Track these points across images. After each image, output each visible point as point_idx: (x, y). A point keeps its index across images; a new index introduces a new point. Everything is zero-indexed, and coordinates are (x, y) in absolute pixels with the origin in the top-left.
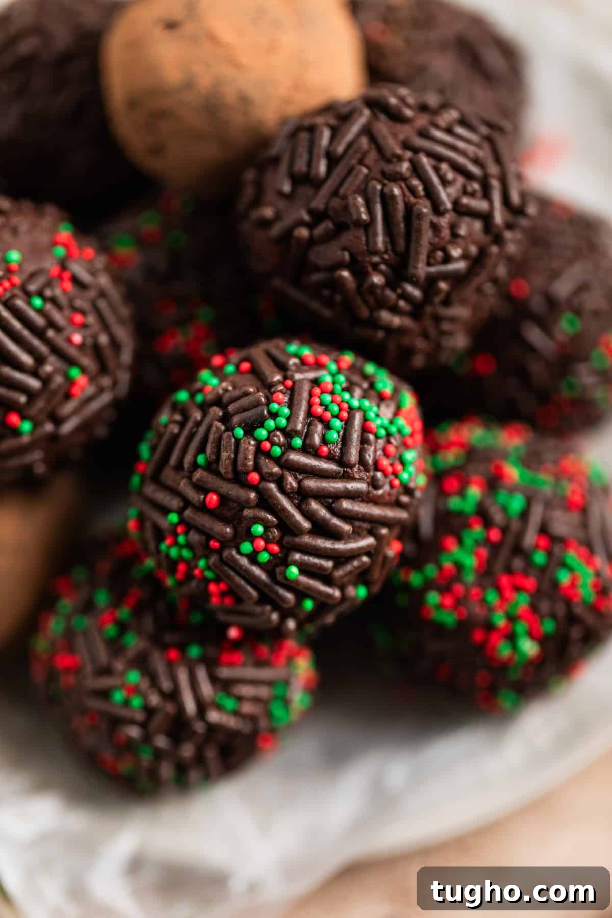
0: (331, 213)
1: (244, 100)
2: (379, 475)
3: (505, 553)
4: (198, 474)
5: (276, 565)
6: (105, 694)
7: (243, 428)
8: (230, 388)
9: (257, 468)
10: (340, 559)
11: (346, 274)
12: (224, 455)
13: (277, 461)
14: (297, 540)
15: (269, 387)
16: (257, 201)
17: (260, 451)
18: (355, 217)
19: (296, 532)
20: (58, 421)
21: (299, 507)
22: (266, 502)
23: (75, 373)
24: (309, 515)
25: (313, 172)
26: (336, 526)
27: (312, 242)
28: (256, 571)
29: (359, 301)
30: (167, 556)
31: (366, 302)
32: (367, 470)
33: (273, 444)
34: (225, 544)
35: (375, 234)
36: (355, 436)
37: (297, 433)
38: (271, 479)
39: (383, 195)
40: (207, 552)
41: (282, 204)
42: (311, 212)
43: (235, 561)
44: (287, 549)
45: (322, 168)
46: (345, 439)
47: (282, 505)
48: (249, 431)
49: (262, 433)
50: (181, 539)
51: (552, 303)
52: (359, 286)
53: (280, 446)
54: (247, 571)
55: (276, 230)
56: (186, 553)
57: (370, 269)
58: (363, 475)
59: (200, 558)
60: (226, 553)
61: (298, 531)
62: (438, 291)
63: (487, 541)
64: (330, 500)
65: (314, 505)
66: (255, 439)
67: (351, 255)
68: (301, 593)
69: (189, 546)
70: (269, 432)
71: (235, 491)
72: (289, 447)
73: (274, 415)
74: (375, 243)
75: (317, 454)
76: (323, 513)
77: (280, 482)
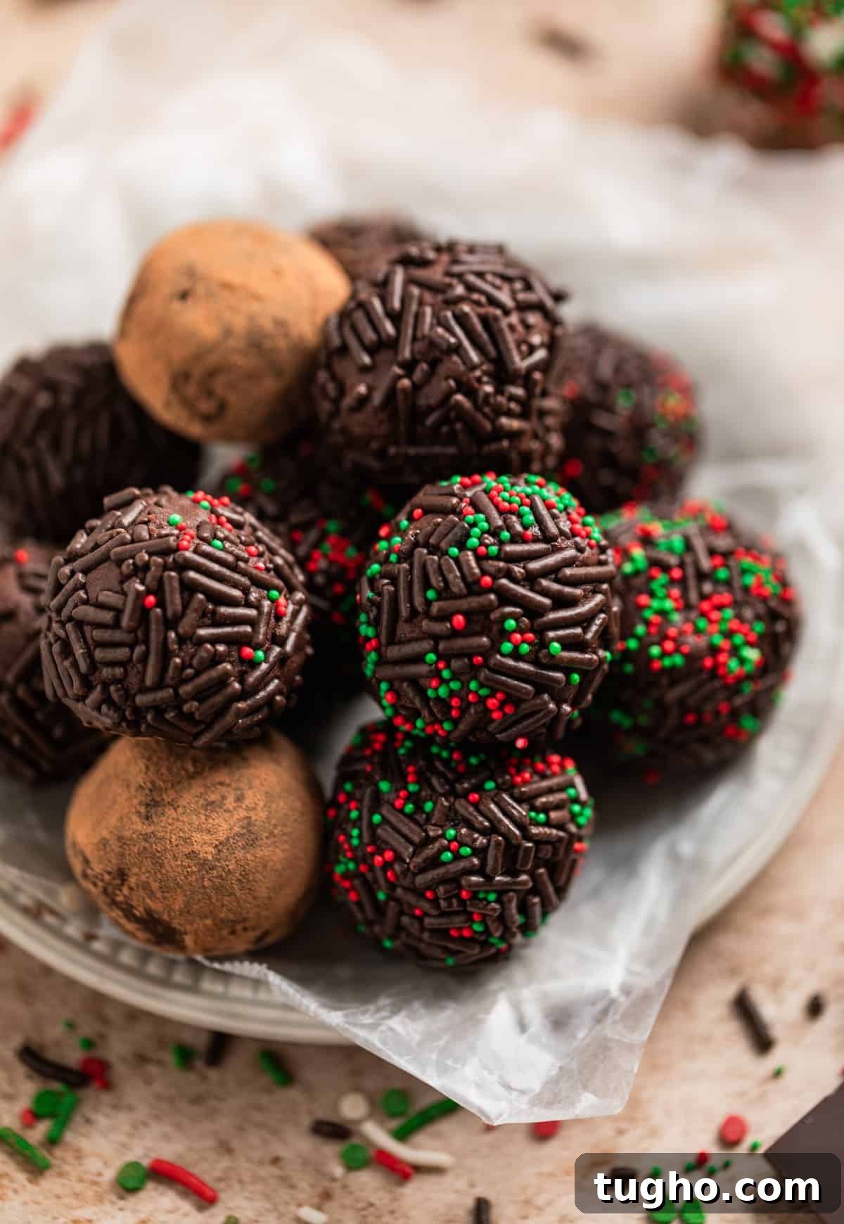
0: (418, 357)
1: (280, 323)
2: (578, 539)
3: (692, 583)
4: (435, 608)
5: (537, 652)
6: (435, 862)
7: (455, 546)
8: (418, 531)
9: (484, 572)
10: (585, 621)
11: (459, 397)
12: (450, 577)
13: (497, 558)
14: (545, 619)
15: (454, 510)
16: (342, 390)
17: (479, 558)
18: (444, 346)
19: (541, 611)
20: (280, 641)
21: (532, 590)
22: (506, 598)
23: (274, 594)
24: (545, 592)
25: (384, 335)
26: (569, 593)
27: (416, 387)
28: (524, 666)
29: (479, 417)
30: (438, 698)
31: (485, 415)
32: (568, 539)
33: (487, 546)
34: (487, 653)
35: (467, 353)
36: (544, 512)
37: (500, 528)
38: (501, 575)
39: (456, 317)
40: (473, 671)
41: (369, 378)
42: (401, 366)
43: (502, 665)
44: (540, 631)
45: (389, 328)
46: (539, 520)
47: (521, 593)
48: (462, 546)
49: (474, 542)
50: (446, 674)
51: (603, 387)
52: (475, 403)
53: (493, 544)
54: (516, 669)
55: (377, 399)
56: (455, 685)
57: (476, 384)
58: (569, 543)
59: (469, 682)
60: (492, 662)
61: (541, 610)
62: (535, 383)
63: (673, 581)
64: (553, 572)
65: (545, 583)
66: (469, 550)
67: (456, 380)
68: (568, 669)
69: (455, 676)
70: (479, 539)
71: (474, 602)
72: (501, 543)
73: (474, 525)
74: (470, 359)
75: (524, 540)
76: (556, 587)
77: (509, 575)
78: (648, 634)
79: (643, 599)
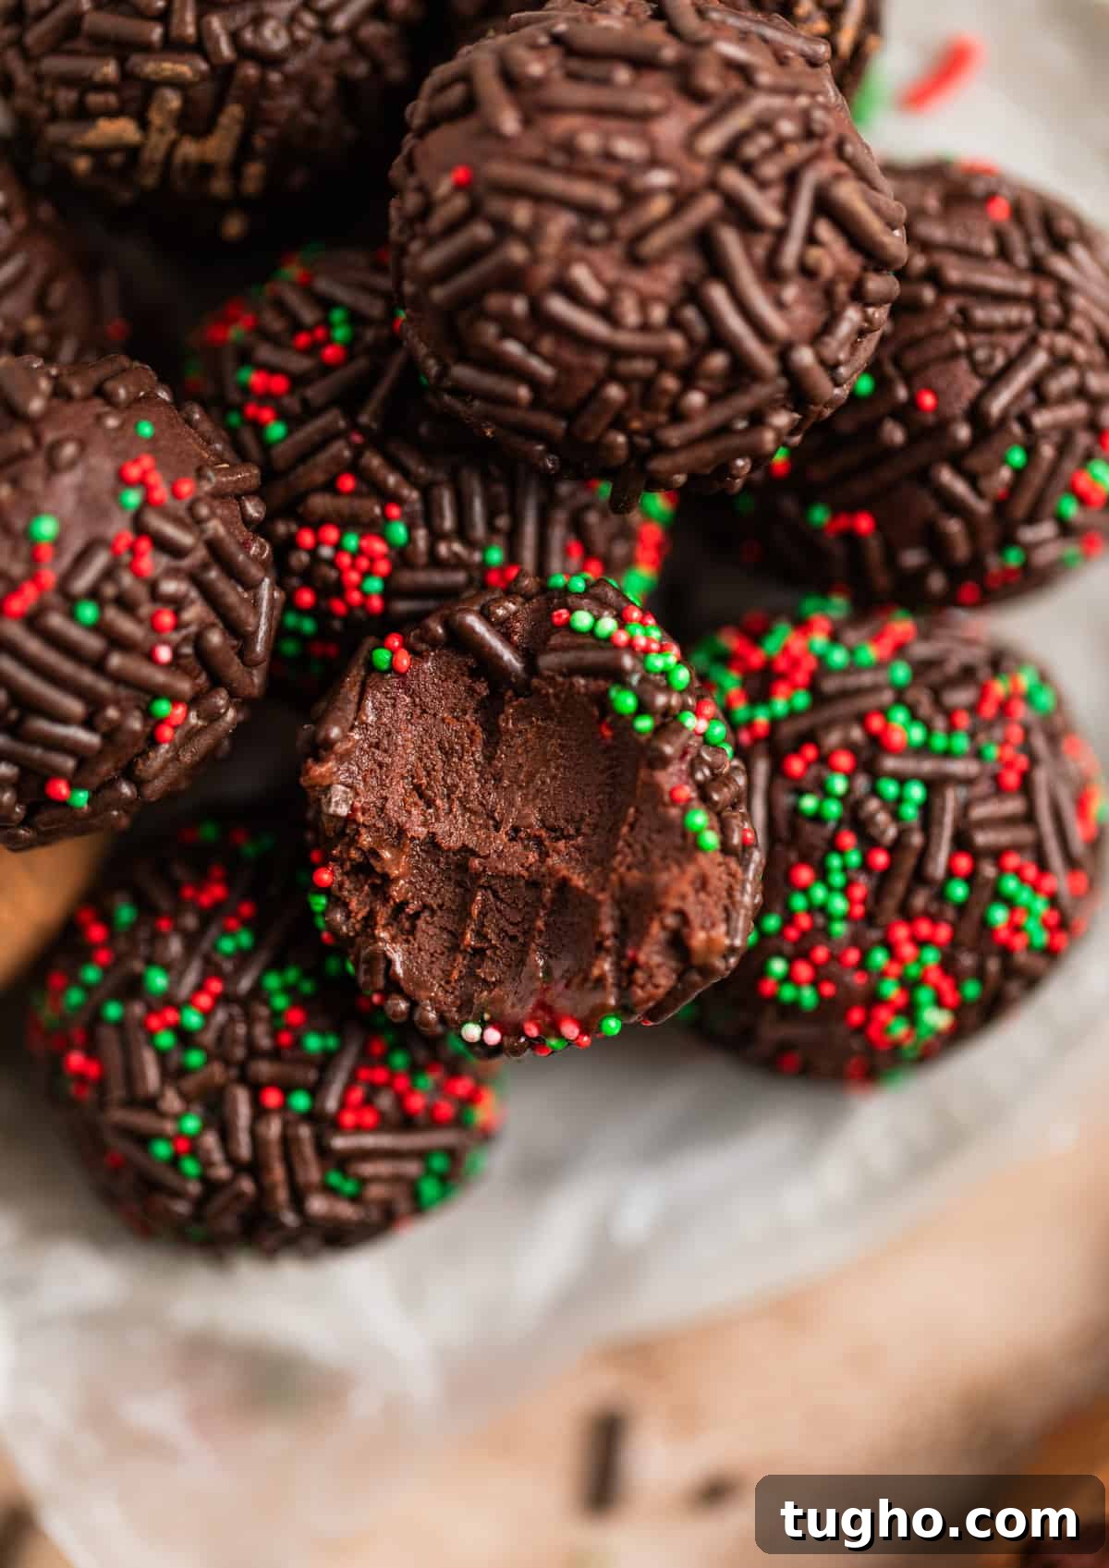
63: (866, 869)
78: (781, 933)
79: (804, 874)
